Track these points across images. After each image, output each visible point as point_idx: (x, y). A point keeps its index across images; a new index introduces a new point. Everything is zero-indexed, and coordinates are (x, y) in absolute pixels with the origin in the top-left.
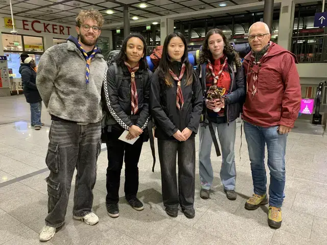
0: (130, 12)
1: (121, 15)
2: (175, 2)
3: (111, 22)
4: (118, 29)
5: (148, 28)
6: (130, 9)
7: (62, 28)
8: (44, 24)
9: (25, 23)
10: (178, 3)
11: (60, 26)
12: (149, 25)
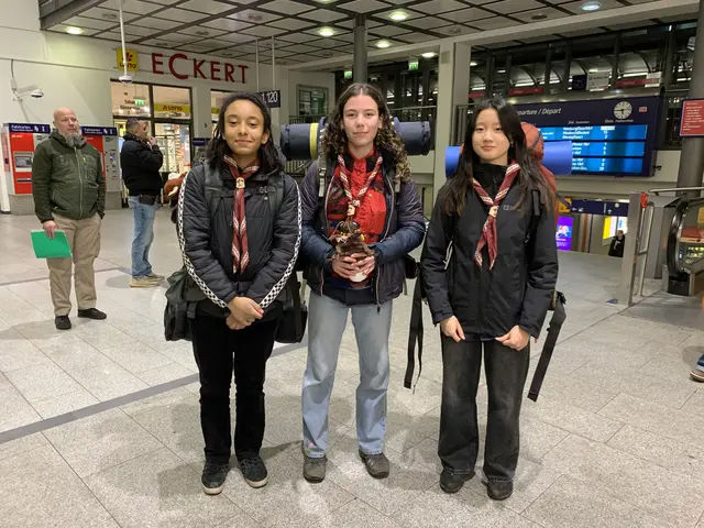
0: (370, 31)
1: (350, 37)
2: (472, 6)
3: (331, 55)
4: (347, 69)
5: (413, 65)
6: (369, 23)
7: (230, 69)
8: (195, 61)
9: (157, 59)
10: (479, 7)
11: (227, 65)
12: (414, 60)
